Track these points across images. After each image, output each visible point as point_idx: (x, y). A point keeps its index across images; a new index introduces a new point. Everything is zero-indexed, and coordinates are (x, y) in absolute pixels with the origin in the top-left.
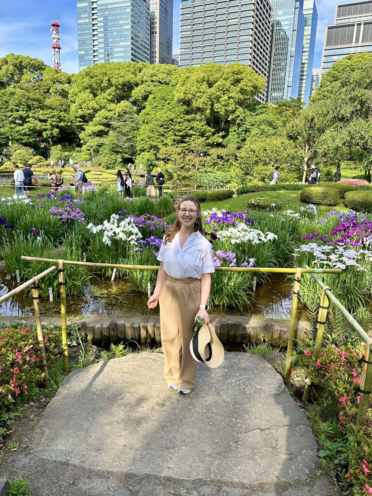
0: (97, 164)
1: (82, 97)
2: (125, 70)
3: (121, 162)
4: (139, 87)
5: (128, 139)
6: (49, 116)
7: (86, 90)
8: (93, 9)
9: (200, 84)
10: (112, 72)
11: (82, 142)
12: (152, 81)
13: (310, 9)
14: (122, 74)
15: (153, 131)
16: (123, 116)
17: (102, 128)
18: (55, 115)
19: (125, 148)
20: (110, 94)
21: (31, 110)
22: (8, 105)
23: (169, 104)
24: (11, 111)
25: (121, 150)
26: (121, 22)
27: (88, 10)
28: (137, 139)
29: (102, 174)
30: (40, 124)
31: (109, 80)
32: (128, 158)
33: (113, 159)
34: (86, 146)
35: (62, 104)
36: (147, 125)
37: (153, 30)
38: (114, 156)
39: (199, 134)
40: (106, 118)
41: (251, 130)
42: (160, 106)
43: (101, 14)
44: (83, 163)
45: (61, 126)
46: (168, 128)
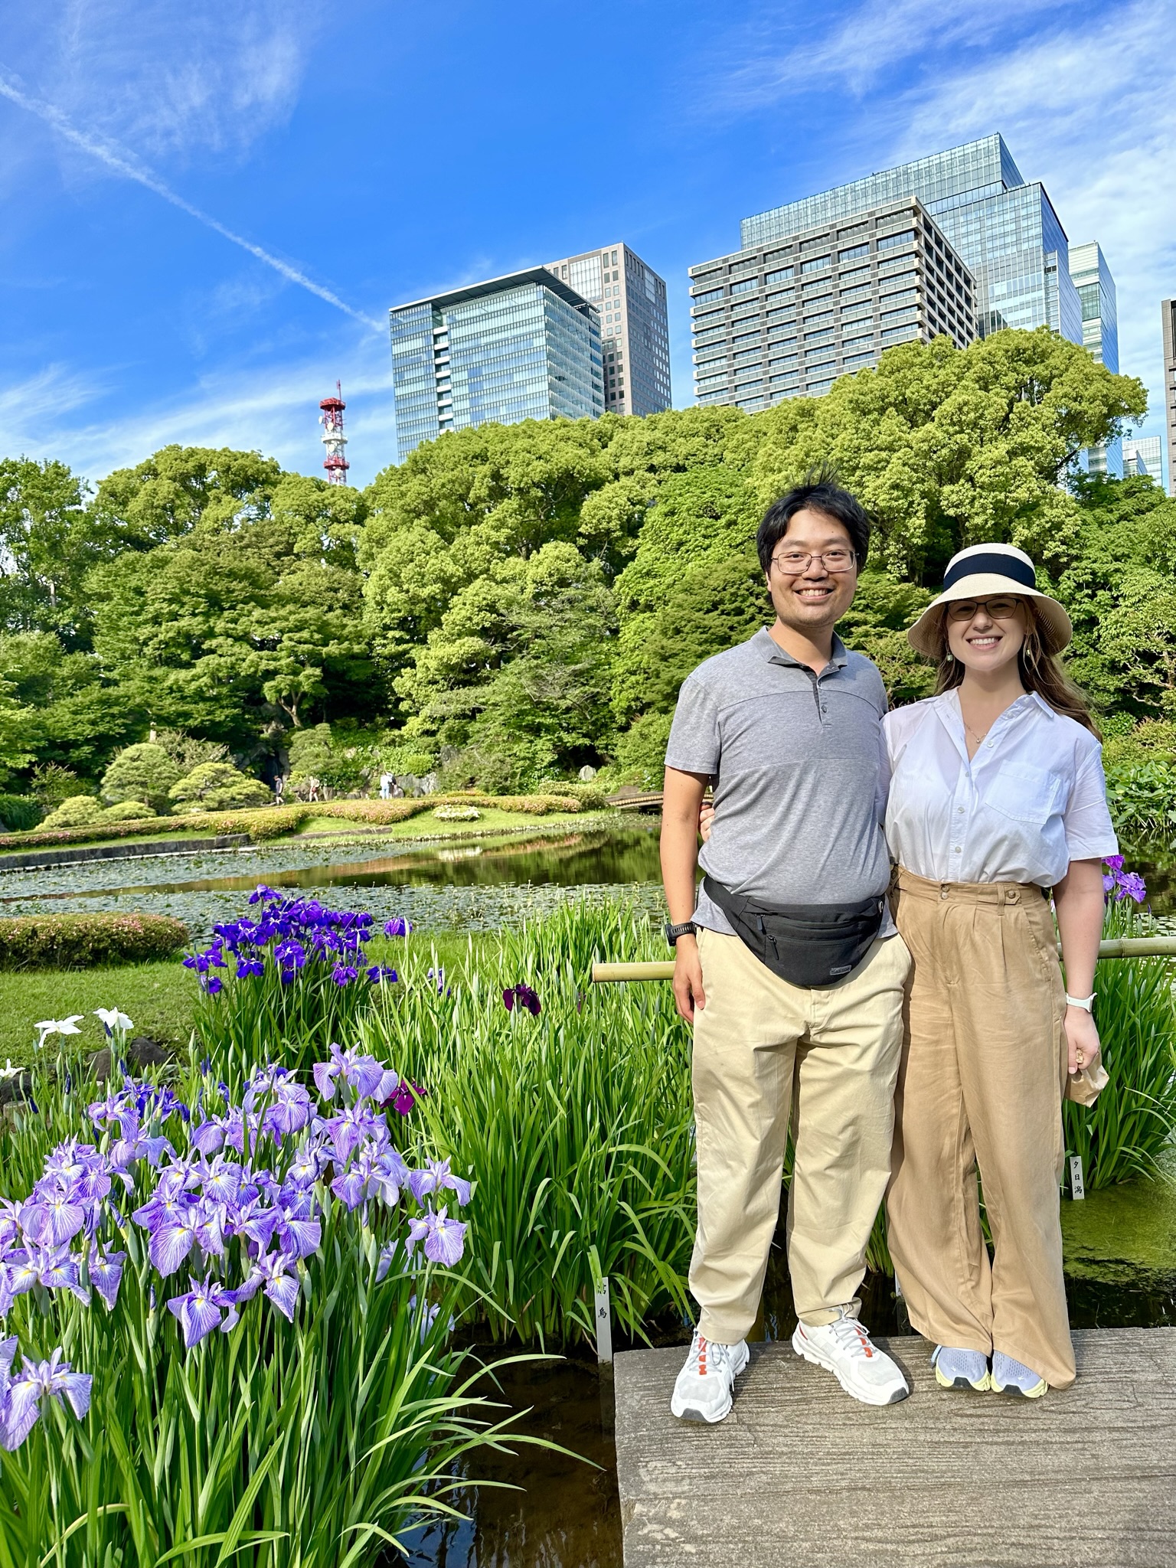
0: (461, 781)
1: (400, 544)
2: (553, 437)
3: (551, 764)
4: (607, 487)
5: (577, 674)
6: (285, 624)
7: (416, 522)
8: (438, 353)
9: (871, 417)
10: (506, 444)
11: (404, 706)
12: (652, 469)
13: (1087, 273)
14: (544, 448)
15: (678, 631)
16: (555, 596)
17: (476, 644)
18: (306, 621)
19: (568, 710)
20: (501, 524)
21: (222, 609)
22: (145, 604)
23: (730, 524)
24: (156, 620)
25: (549, 721)
26: (517, 378)
27: (424, 357)
28: (614, 671)
29: (482, 816)
30: (253, 655)
31: (496, 476)
32: (576, 749)
33: (522, 755)
34: (420, 719)
35: (336, 585)
36: (648, 614)
37: (611, 390)
38: (523, 745)
39: (880, 617)
40: (492, 608)
41: (1115, 579)
42: (695, 539)
43: (460, 362)
44: (411, 783)
45: (329, 656)
46: (739, 612)
